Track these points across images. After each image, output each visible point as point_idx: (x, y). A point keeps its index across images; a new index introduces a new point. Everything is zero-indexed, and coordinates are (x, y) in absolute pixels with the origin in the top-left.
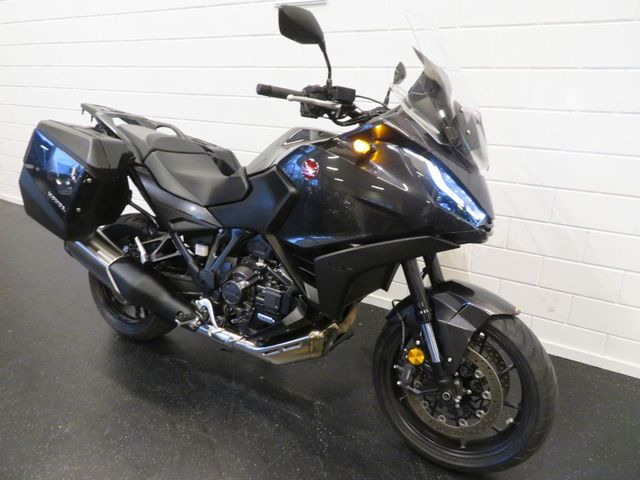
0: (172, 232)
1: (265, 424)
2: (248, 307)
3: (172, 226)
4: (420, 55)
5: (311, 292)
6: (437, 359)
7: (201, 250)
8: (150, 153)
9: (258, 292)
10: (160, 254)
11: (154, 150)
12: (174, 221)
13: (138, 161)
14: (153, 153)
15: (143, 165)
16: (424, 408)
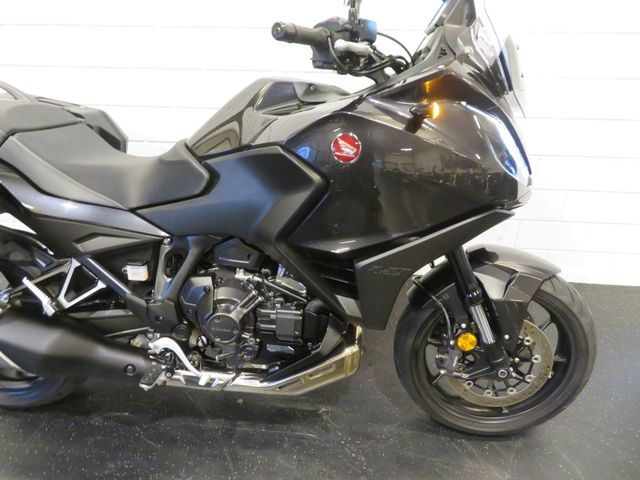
1: (281, 460)
3: (80, 247)
6: (489, 337)
7: (137, 273)
8: (6, 139)
9: (259, 317)
10: (72, 294)
11: (12, 133)
12: (81, 240)
16: (468, 387)
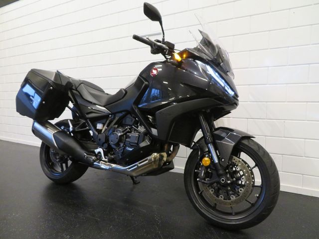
0: (86, 119)
2: (122, 145)
3: (87, 116)
4: (201, 32)
5: (154, 131)
6: (216, 161)
7: (100, 126)
8: (80, 85)
9: (128, 137)
10: (80, 128)
11: (82, 83)
12: (88, 113)
13: (74, 88)
14: (82, 85)
15: (76, 90)
